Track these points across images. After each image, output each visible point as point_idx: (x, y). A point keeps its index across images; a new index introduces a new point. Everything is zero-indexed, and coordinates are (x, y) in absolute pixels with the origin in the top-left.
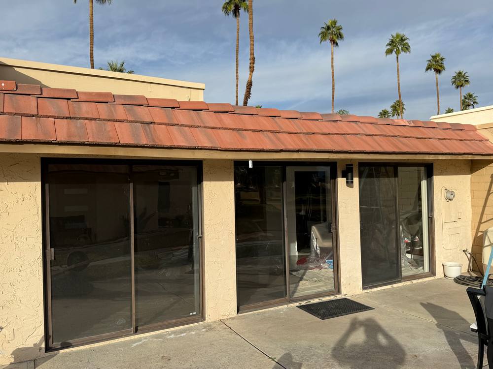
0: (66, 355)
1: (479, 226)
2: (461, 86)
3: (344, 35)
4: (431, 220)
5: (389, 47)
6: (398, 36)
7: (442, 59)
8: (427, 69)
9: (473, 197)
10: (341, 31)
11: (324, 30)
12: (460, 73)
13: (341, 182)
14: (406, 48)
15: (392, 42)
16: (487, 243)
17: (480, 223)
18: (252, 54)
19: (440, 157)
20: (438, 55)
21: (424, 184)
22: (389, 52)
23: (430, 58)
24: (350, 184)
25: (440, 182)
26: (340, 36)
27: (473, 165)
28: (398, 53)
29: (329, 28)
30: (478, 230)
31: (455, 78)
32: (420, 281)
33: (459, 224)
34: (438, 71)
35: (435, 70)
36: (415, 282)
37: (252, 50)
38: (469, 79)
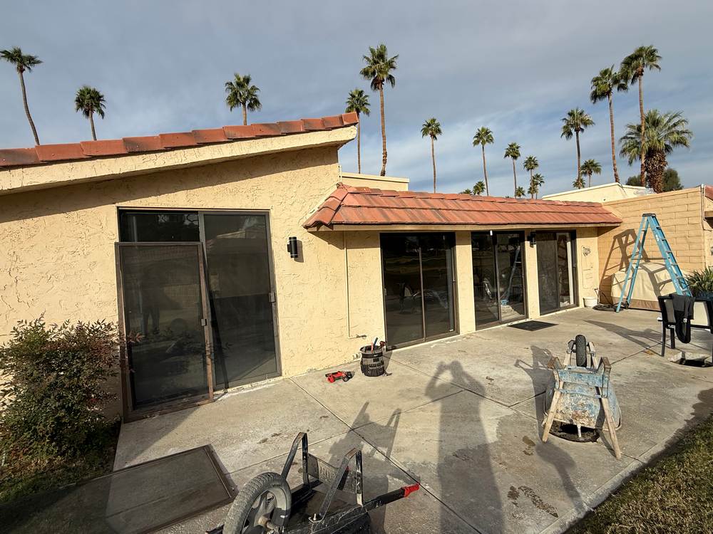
0: (397, 352)
1: (604, 272)
2: (532, 168)
3: (442, 131)
4: (575, 269)
5: (476, 139)
6: (483, 129)
7: (518, 148)
8: (506, 156)
9: (599, 253)
10: (439, 127)
11: (425, 127)
12: (531, 158)
13: (527, 243)
14: (490, 140)
15: (479, 134)
16: (615, 282)
17: (606, 270)
18: (385, 149)
19: (581, 226)
20: (515, 144)
21: (569, 244)
22: (476, 143)
23: (508, 147)
24: (532, 245)
25: (581, 242)
26: (439, 131)
27: (599, 230)
28: (483, 143)
29: (429, 125)
30: (604, 275)
31: (526, 162)
32: (571, 309)
33: (592, 271)
34: (515, 157)
35: (512, 156)
36: (568, 310)
37: (384, 146)
38: (538, 163)
